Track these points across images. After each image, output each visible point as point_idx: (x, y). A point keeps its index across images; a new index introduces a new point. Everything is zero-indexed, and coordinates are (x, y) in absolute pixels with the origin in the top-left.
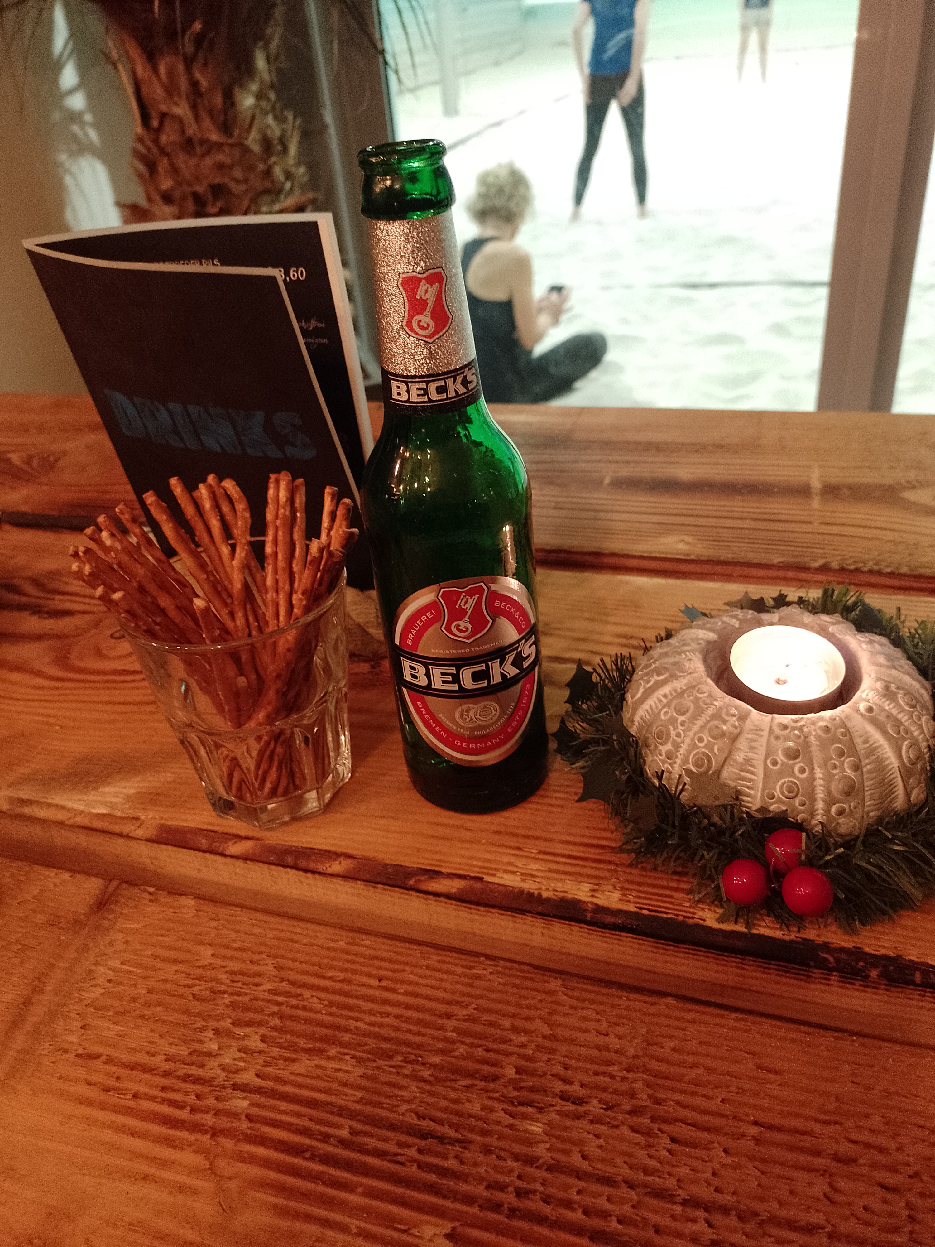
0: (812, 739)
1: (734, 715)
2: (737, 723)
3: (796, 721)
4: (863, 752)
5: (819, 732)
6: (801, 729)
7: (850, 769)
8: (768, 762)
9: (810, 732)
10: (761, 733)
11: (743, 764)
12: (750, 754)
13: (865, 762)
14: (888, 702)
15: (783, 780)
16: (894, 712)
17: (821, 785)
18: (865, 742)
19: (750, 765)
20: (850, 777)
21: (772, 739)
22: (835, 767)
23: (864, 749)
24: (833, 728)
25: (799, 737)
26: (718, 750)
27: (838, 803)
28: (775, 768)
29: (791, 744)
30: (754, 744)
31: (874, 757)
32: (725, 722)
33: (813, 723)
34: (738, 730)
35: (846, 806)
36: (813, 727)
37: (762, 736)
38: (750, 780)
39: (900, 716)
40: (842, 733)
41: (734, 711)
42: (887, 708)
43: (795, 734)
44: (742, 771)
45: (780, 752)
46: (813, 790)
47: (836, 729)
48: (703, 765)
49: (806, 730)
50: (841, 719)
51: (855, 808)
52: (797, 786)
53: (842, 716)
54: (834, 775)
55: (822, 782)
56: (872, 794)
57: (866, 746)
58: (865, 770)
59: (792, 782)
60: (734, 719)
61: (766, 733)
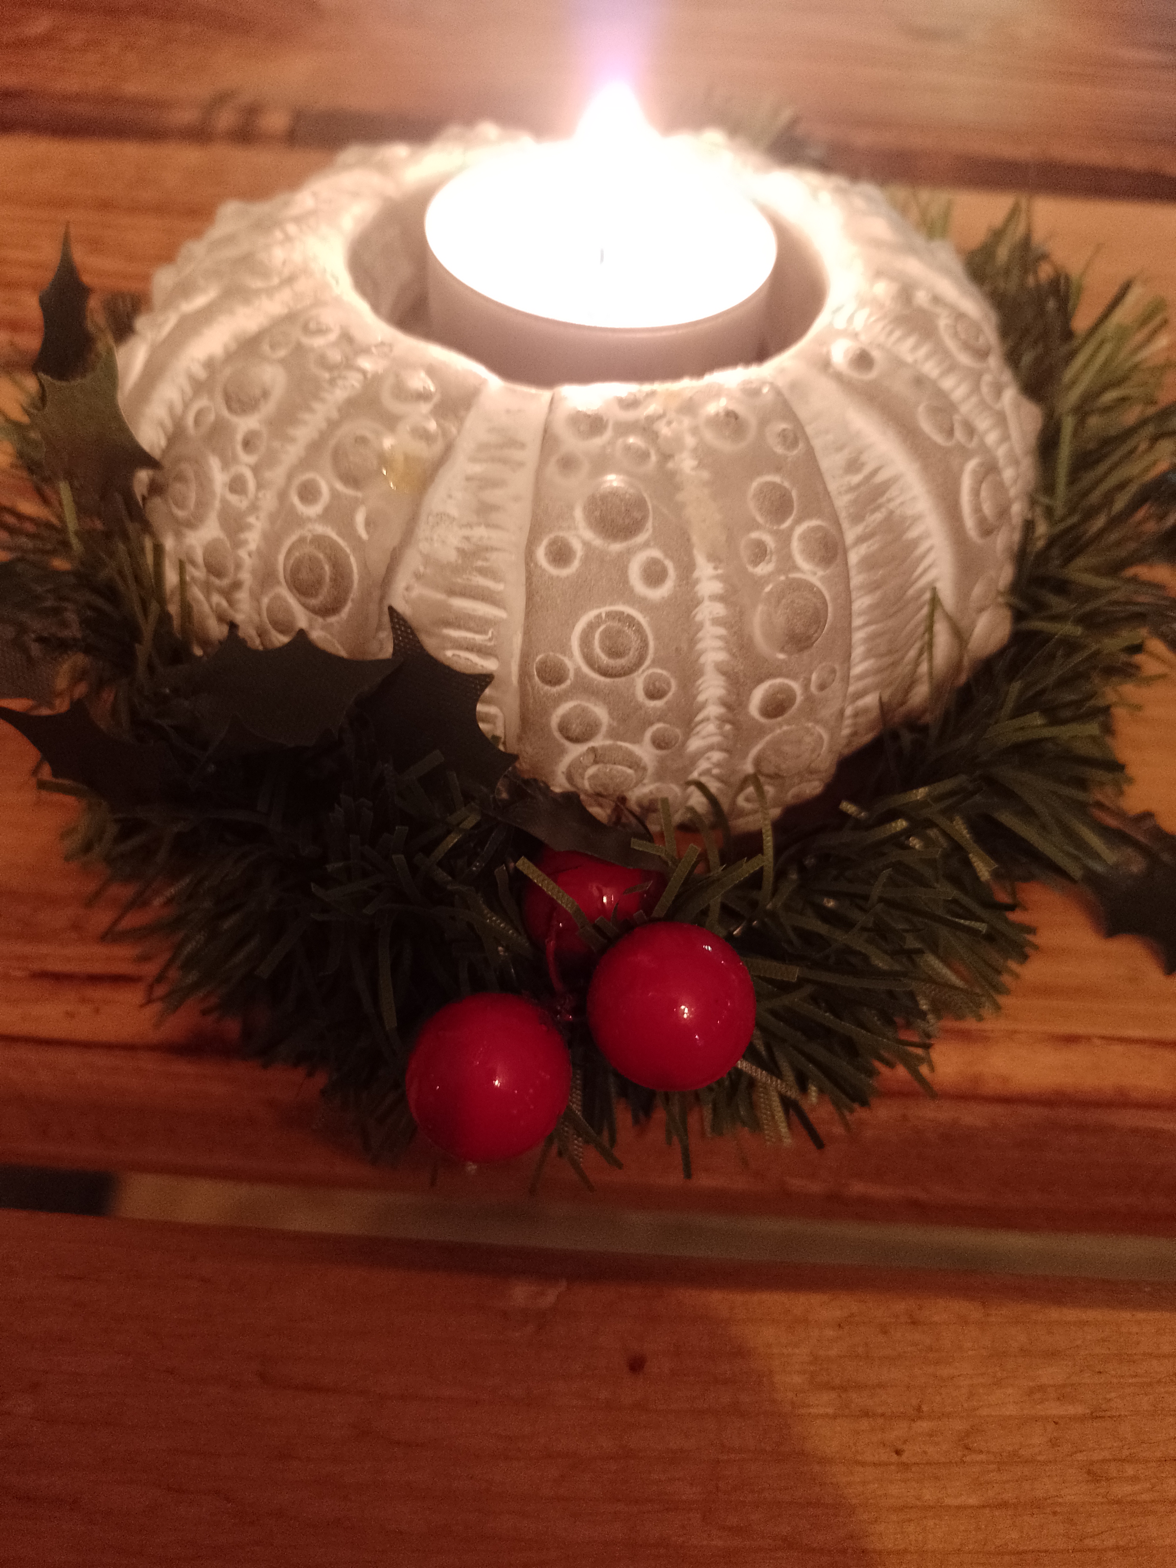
0: (686, 464)
1: (423, 396)
2: (432, 426)
3: (631, 404)
4: (846, 498)
5: (709, 436)
6: (647, 428)
7: (810, 556)
8: (541, 554)
9: (678, 440)
10: (517, 455)
11: (456, 570)
12: (480, 532)
13: (851, 534)
14: (911, 341)
15: (591, 615)
16: (931, 369)
17: (716, 622)
18: (853, 465)
19: (483, 572)
20: (810, 587)
21: (552, 469)
22: (760, 552)
23: (851, 489)
24: (753, 422)
25: (644, 456)
26: (368, 524)
27: (770, 676)
28: (565, 572)
29: (613, 480)
30: (493, 496)
31: (879, 516)
32: (391, 422)
33: (689, 407)
34: (438, 447)
35: (796, 686)
36: (687, 422)
37: (521, 464)
38: (481, 625)
39: (947, 383)
40: (783, 435)
41: (420, 381)
42: (909, 359)
43: (628, 448)
44: (452, 592)
45: (579, 514)
46: (693, 642)
47: (764, 423)
48: (319, 582)
49: (664, 430)
50: (778, 393)
51: (822, 687)
52: (639, 630)
53: (781, 383)
54: (758, 583)
55: (719, 609)
56: (871, 638)
57: (856, 479)
58: (854, 558)
59: (619, 616)
60: (425, 408)
61: (530, 455)
